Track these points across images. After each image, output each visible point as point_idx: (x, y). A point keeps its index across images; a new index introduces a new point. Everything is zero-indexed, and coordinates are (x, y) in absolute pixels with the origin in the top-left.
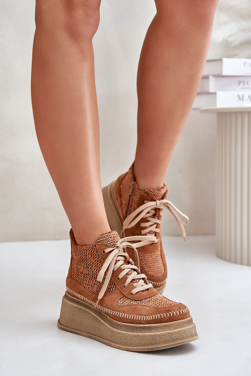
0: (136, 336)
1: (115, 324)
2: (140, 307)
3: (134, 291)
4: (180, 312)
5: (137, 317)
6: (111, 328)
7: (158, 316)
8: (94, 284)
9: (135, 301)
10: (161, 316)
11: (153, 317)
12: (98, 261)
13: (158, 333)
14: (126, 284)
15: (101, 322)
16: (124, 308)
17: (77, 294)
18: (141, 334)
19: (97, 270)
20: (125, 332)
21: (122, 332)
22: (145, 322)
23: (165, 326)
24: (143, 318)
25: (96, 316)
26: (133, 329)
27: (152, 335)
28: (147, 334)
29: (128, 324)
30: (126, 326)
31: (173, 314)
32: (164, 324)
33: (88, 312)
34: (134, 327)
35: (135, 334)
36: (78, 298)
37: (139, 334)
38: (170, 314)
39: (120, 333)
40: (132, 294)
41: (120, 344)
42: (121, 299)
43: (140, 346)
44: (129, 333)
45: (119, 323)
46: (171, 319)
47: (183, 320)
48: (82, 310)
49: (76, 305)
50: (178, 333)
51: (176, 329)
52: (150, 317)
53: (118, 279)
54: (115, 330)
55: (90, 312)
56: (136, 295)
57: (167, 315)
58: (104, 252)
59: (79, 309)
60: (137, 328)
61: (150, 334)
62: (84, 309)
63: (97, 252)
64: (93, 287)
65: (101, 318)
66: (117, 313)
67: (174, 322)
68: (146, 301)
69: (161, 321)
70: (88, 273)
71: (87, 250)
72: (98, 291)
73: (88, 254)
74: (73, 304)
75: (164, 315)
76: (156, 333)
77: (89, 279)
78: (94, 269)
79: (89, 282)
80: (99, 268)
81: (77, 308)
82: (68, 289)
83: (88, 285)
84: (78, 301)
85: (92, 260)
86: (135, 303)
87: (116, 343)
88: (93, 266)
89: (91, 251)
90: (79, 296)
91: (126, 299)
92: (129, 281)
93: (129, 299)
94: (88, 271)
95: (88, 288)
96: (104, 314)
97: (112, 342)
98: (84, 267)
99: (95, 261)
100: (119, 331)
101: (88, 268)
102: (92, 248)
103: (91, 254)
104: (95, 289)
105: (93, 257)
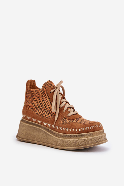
0: (73, 141)
1: (59, 135)
2: (74, 124)
3: (69, 115)
4: (98, 126)
5: (73, 130)
6: (56, 137)
7: (86, 128)
8: (44, 112)
9: (71, 120)
10: (88, 128)
11: (83, 129)
12: (47, 98)
13: (87, 138)
14: (64, 111)
15: (49, 135)
16: (65, 125)
17: (31, 119)
18: (76, 139)
19: (46, 103)
20: (66, 139)
21: (64, 139)
22: (78, 132)
23: (91, 134)
24: (77, 130)
25: (45, 131)
26: (71, 137)
27: (83, 140)
28: (80, 139)
29: (67, 134)
30: (66, 135)
31: (95, 127)
32: (90, 133)
33: (40, 129)
34: (71, 135)
35: (73, 139)
36: (32, 121)
37: (75, 139)
38: (93, 127)
39: (62, 140)
40: (68, 116)
41: (63, 146)
42: (62, 119)
43: (76, 147)
44: (68, 139)
45: (62, 134)
46: (94, 130)
47: (100, 131)
48: (35, 128)
49: (31, 125)
50: (98, 138)
51: (97, 135)
52: (81, 129)
53: (60, 108)
54: (59, 138)
55: (41, 129)
56: (71, 117)
57: (91, 128)
58: (51, 92)
59: (33, 127)
60: (73, 136)
61: (82, 139)
62: (37, 127)
63: (46, 92)
64: (43, 113)
65: (48, 132)
66: (61, 128)
67: (96, 132)
68: (77, 120)
69: (88, 131)
70: (40, 105)
71: (40, 91)
72: (47, 116)
73: (41, 93)
74: (28, 125)
75: (90, 128)
76: (86, 138)
77: (40, 109)
78: (45, 103)
79: (40, 111)
80: (48, 102)
81: (32, 127)
82: (25, 116)
83: (39, 112)
84: (32, 123)
85: (43, 97)
86: (71, 121)
87: (60, 146)
88: (44, 101)
89: (43, 92)
90: (33, 119)
91: (65, 119)
92: (65, 108)
93: (67, 119)
94: (40, 104)
95: (40, 114)
96: (51, 130)
97: (57, 145)
98: (38, 101)
99: (45, 97)
100: (62, 139)
101: (41, 102)
102: (44, 90)
103: (43, 93)
104: (45, 115)
105: (44, 95)
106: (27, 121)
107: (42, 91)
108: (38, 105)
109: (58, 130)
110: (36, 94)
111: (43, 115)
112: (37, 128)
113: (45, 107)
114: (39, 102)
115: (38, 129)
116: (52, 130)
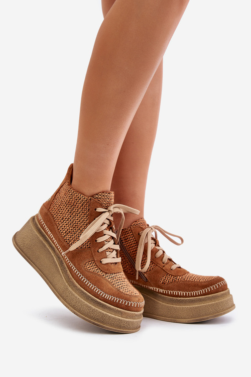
0: (87, 306)
1: (73, 284)
2: (104, 281)
3: (105, 261)
4: (137, 304)
5: (97, 290)
6: (67, 284)
7: (117, 299)
8: (69, 232)
9: (101, 271)
10: (119, 301)
11: (112, 298)
12: (85, 214)
13: (110, 315)
14: (100, 250)
15: (59, 272)
16: (89, 274)
17: (47, 229)
18: (94, 307)
19: (79, 221)
20: (79, 297)
21: (76, 295)
22: (102, 299)
23: (119, 311)
24: (103, 295)
25: (57, 262)
26: (88, 298)
27: (103, 314)
28: (100, 310)
29: (85, 291)
30: (83, 292)
31: (131, 304)
32: (119, 309)
33: (51, 254)
34: (90, 297)
35: (88, 304)
36: (47, 233)
37: (92, 306)
38: (128, 303)
39: (73, 295)
40: (101, 262)
41: (69, 304)
42: (90, 261)
44: (82, 300)
46: (128, 308)
48: (45, 246)
49: (41, 238)
50: (127, 322)
51: (127, 318)
52: (109, 297)
53: (96, 241)
54: (70, 289)
55: (53, 254)
56: (105, 266)
57: (125, 302)
58: (96, 209)
59: (43, 244)
63: (89, 205)
64: (67, 234)
65: (60, 267)
66: (80, 276)
67: (129, 312)
68: (111, 276)
69: (117, 305)
70: (69, 218)
71: (80, 199)
72: (70, 241)
73: (79, 202)
74: (38, 235)
75: (123, 301)
76: (108, 314)
77: (67, 224)
78: (77, 219)
79: (65, 226)
80: (83, 221)
82: (40, 217)
83: (63, 229)
84: (45, 236)
85: (80, 210)
86: (100, 273)
88: (77, 215)
89: (84, 203)
90: (49, 233)
91: (94, 264)
92: (105, 248)
93: (97, 266)
94: (70, 216)
95: (62, 233)
96: (66, 266)
98: (68, 211)
99: (83, 213)
100: (74, 293)
101: (72, 214)
102: (86, 200)
103: (82, 205)
104: (68, 237)
105: (83, 209)
106: (40, 229)
107: (82, 201)
108: (67, 216)
109: (75, 275)
110: (71, 198)
111: (65, 236)
112: (48, 249)
113: (76, 226)
114: (71, 213)
115: (49, 252)
116: (67, 269)
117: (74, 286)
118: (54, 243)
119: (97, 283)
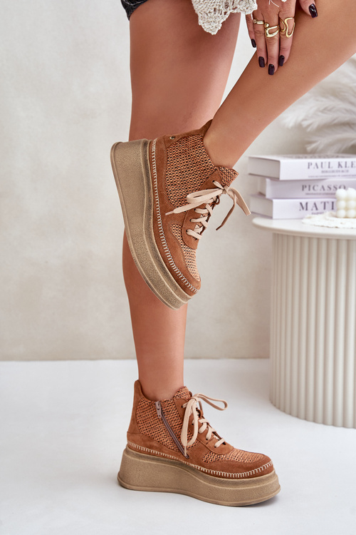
0: (151, 263)
1: (150, 234)
2: (179, 252)
3: (191, 233)
5: (169, 256)
7: (181, 275)
8: (175, 184)
9: (182, 239)
10: (182, 277)
11: (178, 271)
12: (201, 179)
13: (166, 284)
14: (194, 221)
18: (156, 268)
19: (191, 182)
20: (148, 250)
21: (147, 247)
22: (169, 266)
23: (176, 286)
26: (156, 257)
28: (160, 274)
29: (158, 249)
30: (155, 248)
33: (144, 191)
34: (159, 257)
35: (153, 262)
36: (152, 170)
38: (188, 284)
39: (144, 245)
40: (187, 231)
41: (135, 250)
42: (177, 225)
43: (145, 272)
44: (150, 255)
45: (154, 238)
46: (185, 288)
48: (142, 180)
49: (143, 170)
52: (176, 269)
53: (194, 209)
54: (145, 237)
56: (188, 237)
57: (186, 282)
58: (213, 181)
59: (142, 177)
60: (159, 261)
64: (172, 185)
66: (162, 232)
68: (187, 249)
69: (178, 280)
70: (183, 172)
71: (206, 163)
72: (170, 193)
73: (204, 165)
74: (142, 164)
75: (185, 280)
78: (191, 179)
80: (195, 184)
81: (142, 174)
82: (154, 149)
86: (180, 241)
87: (134, 244)
88: (193, 175)
90: (155, 171)
91: (180, 229)
92: (198, 220)
93: (181, 232)
97: (132, 238)
98: (187, 165)
99: (200, 176)
101: (189, 171)
102: (211, 168)
104: (171, 188)
106: (147, 159)
111: (169, 185)
113: (185, 183)
114: (188, 168)
117: (149, 237)
118: (153, 185)
119: (173, 249)
